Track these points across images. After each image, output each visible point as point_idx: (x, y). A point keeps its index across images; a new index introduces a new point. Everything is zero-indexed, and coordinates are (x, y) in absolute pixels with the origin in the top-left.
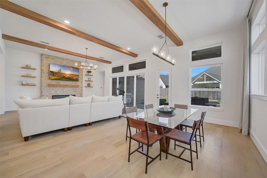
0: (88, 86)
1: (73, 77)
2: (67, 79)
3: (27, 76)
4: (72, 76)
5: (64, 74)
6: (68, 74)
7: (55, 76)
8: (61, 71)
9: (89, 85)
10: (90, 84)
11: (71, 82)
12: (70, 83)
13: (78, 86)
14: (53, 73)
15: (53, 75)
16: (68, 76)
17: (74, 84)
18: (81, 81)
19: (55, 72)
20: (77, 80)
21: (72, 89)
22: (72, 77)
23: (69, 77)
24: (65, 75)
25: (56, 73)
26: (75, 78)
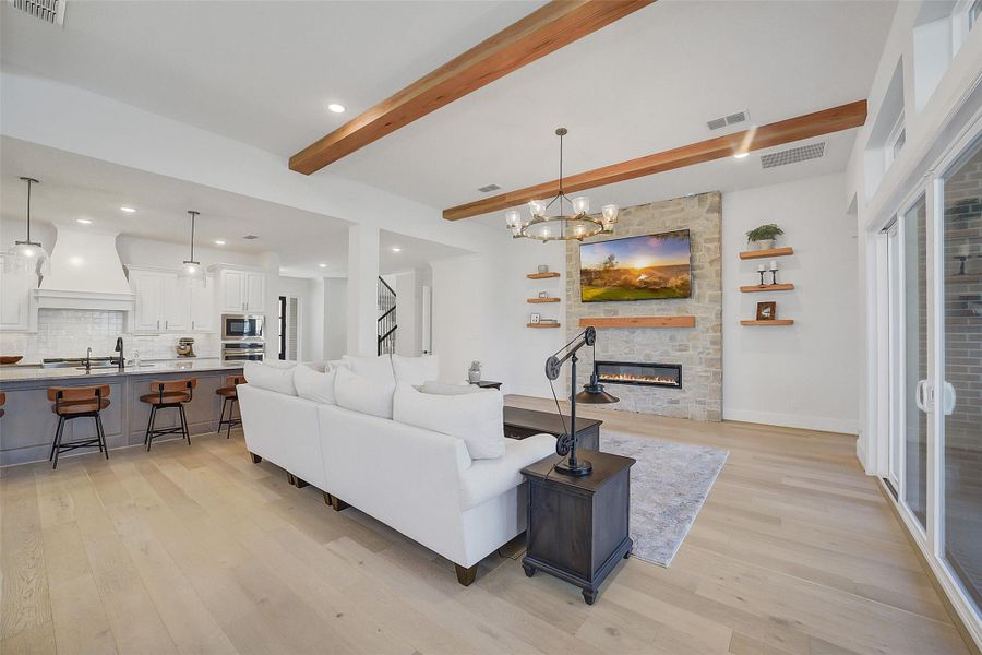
0: (760, 317)
1: (666, 280)
2: (640, 294)
3: (540, 301)
4: (660, 275)
5: (627, 271)
6: (645, 271)
7: (597, 286)
8: (614, 262)
9: (767, 313)
10: (772, 305)
11: (663, 304)
12: (658, 310)
13: (690, 323)
14: (588, 277)
15: (590, 284)
16: (643, 277)
17: (674, 314)
18: (709, 293)
19: (595, 272)
20: (685, 292)
21: (666, 334)
22: (660, 278)
23: (645, 282)
24: (629, 277)
25: (598, 273)
26: (674, 282)
